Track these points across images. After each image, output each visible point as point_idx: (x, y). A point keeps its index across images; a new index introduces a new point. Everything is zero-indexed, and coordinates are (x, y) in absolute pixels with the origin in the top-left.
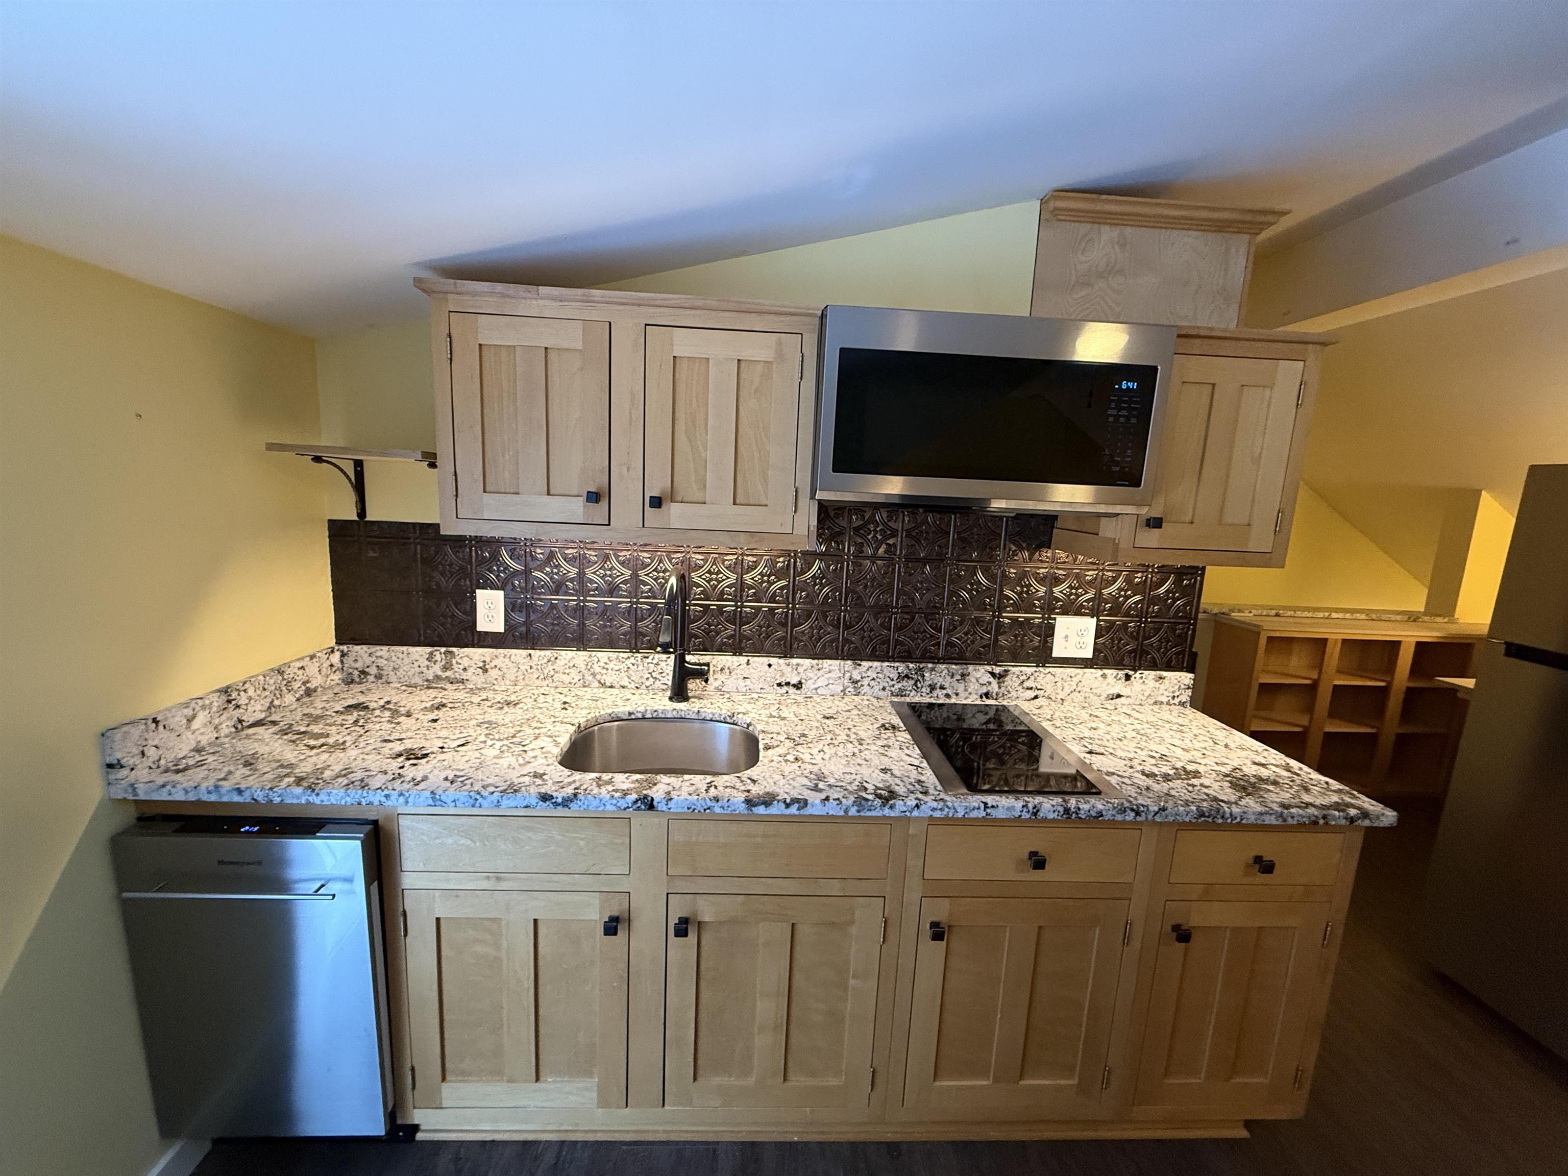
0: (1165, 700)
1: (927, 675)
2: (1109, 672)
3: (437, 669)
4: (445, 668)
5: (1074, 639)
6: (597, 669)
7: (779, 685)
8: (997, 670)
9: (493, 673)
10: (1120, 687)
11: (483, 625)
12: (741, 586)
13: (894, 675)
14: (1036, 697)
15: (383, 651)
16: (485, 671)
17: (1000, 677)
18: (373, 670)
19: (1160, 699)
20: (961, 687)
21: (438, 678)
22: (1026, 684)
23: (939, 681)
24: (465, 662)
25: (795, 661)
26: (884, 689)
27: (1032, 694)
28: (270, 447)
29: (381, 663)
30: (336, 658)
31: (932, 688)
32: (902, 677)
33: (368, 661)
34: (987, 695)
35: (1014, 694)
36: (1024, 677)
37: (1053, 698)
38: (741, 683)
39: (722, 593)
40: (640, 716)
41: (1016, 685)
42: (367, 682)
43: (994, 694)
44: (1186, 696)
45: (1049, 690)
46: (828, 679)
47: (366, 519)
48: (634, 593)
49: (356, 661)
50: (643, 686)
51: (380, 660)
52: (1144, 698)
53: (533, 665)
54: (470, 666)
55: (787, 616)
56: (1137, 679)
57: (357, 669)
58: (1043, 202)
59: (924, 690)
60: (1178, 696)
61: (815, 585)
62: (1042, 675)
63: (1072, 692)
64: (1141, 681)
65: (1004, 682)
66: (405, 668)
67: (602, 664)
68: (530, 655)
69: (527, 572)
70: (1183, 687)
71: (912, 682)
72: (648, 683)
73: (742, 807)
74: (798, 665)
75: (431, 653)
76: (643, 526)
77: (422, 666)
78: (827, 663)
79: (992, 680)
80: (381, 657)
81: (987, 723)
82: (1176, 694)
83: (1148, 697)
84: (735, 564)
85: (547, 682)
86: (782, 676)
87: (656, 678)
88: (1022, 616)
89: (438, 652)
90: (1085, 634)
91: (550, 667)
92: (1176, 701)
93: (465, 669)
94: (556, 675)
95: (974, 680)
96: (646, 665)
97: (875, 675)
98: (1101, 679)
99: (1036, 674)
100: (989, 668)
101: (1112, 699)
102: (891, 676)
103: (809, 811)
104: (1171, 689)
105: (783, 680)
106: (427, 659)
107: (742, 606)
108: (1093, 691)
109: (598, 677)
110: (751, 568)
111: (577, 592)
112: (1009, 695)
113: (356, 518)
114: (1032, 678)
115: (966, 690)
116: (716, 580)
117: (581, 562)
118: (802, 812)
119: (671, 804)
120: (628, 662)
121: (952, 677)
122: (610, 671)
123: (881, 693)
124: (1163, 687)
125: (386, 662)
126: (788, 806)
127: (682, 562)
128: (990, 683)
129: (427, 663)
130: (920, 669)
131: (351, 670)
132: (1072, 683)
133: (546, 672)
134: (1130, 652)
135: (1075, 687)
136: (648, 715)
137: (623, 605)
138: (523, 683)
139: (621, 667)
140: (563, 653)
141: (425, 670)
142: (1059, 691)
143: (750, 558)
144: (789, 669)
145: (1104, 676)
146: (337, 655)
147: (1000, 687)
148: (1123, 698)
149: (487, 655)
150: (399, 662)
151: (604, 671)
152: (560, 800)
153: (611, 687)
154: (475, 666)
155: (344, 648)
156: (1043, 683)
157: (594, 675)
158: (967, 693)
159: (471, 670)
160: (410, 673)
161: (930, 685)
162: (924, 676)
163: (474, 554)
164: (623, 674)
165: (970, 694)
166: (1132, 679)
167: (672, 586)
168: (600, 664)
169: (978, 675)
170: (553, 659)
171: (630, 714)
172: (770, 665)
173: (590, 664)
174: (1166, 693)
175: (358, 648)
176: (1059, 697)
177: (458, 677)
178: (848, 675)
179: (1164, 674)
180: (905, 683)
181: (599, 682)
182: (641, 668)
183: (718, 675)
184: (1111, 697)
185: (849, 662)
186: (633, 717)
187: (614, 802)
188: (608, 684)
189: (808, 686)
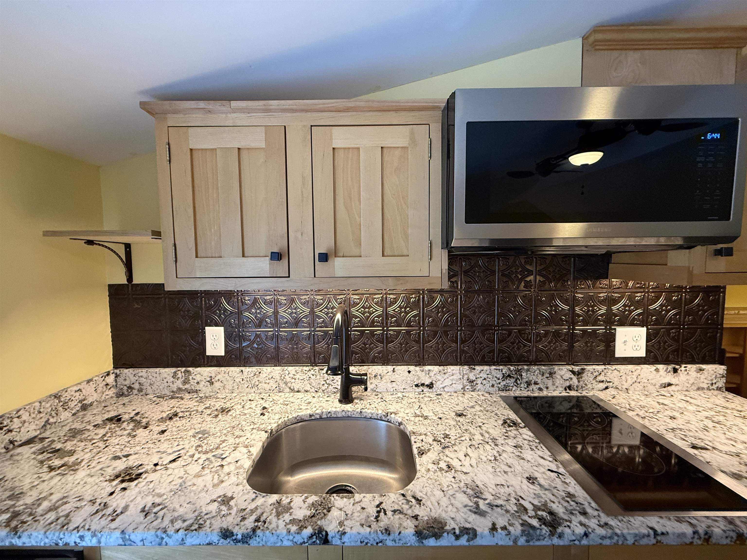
0: (705, 386)
1: (524, 374)
2: (660, 367)
3: (179, 384)
4: (185, 382)
5: (631, 343)
6: (288, 379)
7: (417, 386)
8: (576, 369)
9: (217, 385)
10: (669, 378)
11: (211, 351)
12: (386, 316)
13: (500, 376)
14: (607, 388)
15: (143, 372)
16: (212, 383)
17: (579, 374)
18: (137, 386)
19: (702, 385)
20: (549, 383)
21: (180, 389)
22: (599, 378)
23: (533, 378)
24: (198, 378)
25: (427, 368)
26: (493, 386)
27: (603, 386)
28: (46, 234)
29: (143, 380)
30: (111, 379)
31: (529, 384)
32: (506, 377)
33: (133, 379)
34: (570, 388)
35: (590, 386)
36: (597, 373)
37: (620, 388)
38: (389, 385)
39: (373, 321)
40: (318, 417)
41: (591, 379)
42: (132, 394)
43: (575, 387)
44: (721, 383)
45: (616, 382)
46: (452, 380)
47: (133, 283)
48: (312, 324)
49: (125, 380)
50: (321, 390)
51: (141, 379)
52: (689, 386)
53: (244, 378)
54: (201, 381)
55: (419, 335)
56: (683, 371)
57: (126, 385)
58: (585, 38)
59: (522, 385)
60: (715, 383)
61: (438, 312)
62: (610, 372)
63: (633, 383)
64: (686, 373)
65: (581, 377)
66: (158, 384)
67: (291, 375)
68: (242, 371)
69: (240, 313)
70: (718, 376)
71: (513, 380)
72: (324, 388)
73: (413, 540)
74: (429, 370)
75: (175, 373)
76: (315, 277)
77: (169, 381)
78: (451, 369)
79: (572, 376)
80: (142, 377)
81: (570, 409)
82: (714, 382)
83: (692, 385)
84: (382, 300)
85: (254, 389)
86: (418, 379)
87: (329, 384)
88: (589, 328)
89: (180, 372)
90: (639, 339)
91: (256, 379)
92: (715, 387)
93: (198, 383)
94: (260, 385)
95: (559, 377)
96: (322, 374)
97: (485, 376)
98: (655, 372)
99: (605, 371)
100: (570, 367)
101: (665, 387)
102: (498, 376)
103: (478, 541)
104: (710, 378)
105: (419, 382)
106: (173, 377)
107: (388, 330)
108: (650, 381)
109: (289, 385)
110: (392, 303)
111: (273, 326)
112: (586, 387)
113: (126, 282)
114: (603, 373)
115: (554, 385)
116: (369, 312)
117: (276, 303)
118: (471, 543)
119: (345, 539)
120: (310, 374)
121: (543, 375)
122: (297, 380)
123: (491, 390)
124: (703, 377)
125: (145, 380)
126: (457, 537)
127: (345, 301)
128: (571, 379)
129: (172, 379)
130: (519, 370)
131: (122, 387)
132: (633, 376)
133: (253, 382)
134: (674, 351)
135: (635, 379)
136: (324, 416)
137: (305, 333)
138: (238, 391)
139: (305, 377)
140: (264, 368)
141: (171, 384)
142: (624, 383)
143: (392, 296)
144: (424, 374)
145: (657, 370)
146: (112, 377)
147: (579, 382)
148: (673, 386)
149: (213, 372)
150: (154, 379)
151: (293, 380)
152: (239, 537)
153: (298, 391)
154: (205, 380)
155: (117, 371)
156: (611, 377)
157: (286, 383)
158: (555, 387)
159: (203, 383)
160: (161, 387)
161: (527, 382)
162: (522, 375)
163: (203, 303)
164: (306, 382)
165: (557, 387)
166: (679, 371)
167: (338, 320)
168: (290, 376)
169: (562, 373)
170: (257, 373)
171: (311, 416)
172: (409, 372)
173: (283, 376)
174: (706, 381)
175: (126, 371)
176: (624, 387)
177: (193, 388)
178: (466, 376)
179: (704, 366)
180: (508, 381)
181: (290, 388)
182: (318, 377)
183: (373, 380)
184: (663, 385)
185: (466, 367)
186: (313, 418)
187: (291, 537)
188: (296, 390)
189: (438, 386)
